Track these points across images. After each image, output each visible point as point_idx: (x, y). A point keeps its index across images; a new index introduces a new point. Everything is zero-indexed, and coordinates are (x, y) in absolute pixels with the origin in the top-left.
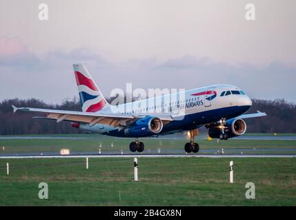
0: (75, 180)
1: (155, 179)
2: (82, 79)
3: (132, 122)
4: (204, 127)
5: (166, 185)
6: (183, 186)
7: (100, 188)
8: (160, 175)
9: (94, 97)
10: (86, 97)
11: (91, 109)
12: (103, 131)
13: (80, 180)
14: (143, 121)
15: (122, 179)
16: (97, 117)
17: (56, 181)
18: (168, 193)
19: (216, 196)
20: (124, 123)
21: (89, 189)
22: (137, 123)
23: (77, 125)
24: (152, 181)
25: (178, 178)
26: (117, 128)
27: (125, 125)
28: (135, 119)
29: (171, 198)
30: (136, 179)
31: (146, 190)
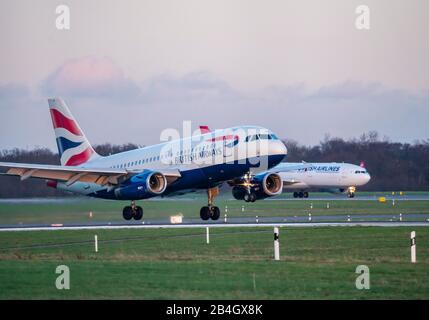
0: (190, 259)
1: (304, 258)
2: (60, 120)
3: (125, 178)
4: (225, 183)
5: (320, 266)
6: (344, 267)
7: (226, 270)
8: (312, 251)
9: (77, 144)
10: (65, 144)
11: (73, 161)
12: (89, 191)
13: (198, 260)
14: (139, 178)
15: (257, 258)
16: (77, 173)
17: (164, 261)
18: (323, 278)
19: (392, 281)
20: (114, 180)
21: (211, 272)
22: (133, 180)
23: (53, 184)
24: (300, 260)
25: (338, 256)
26: (105, 187)
27: (116, 183)
28: (129, 175)
29: (327, 284)
30: (277, 257)
31: (291, 274)
